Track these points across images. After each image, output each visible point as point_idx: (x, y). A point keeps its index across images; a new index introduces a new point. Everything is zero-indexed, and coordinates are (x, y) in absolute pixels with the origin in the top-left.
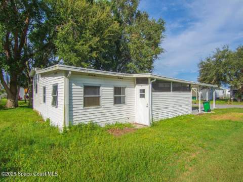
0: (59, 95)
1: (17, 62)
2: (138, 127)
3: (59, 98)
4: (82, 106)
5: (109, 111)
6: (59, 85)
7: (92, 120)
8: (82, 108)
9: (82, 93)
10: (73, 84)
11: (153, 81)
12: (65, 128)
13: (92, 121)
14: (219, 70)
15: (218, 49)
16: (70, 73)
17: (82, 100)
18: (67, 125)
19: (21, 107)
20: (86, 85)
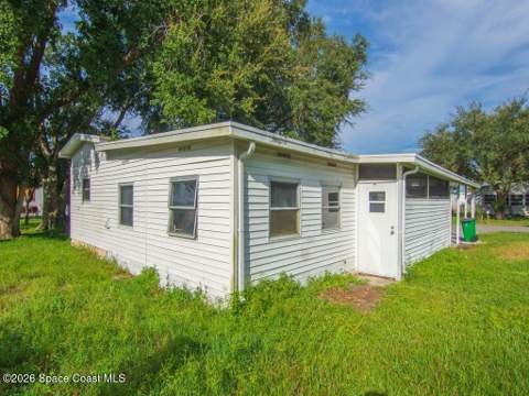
0: (200, 206)
1: (26, 121)
2: (373, 282)
3: (200, 213)
4: (267, 234)
5: (313, 245)
6: (201, 179)
7: (285, 269)
8: (267, 240)
9: (267, 200)
10: (250, 178)
11: (409, 173)
12: (236, 294)
13: (283, 273)
14: (464, 152)
15: (459, 109)
16: (252, 146)
17: (267, 220)
18: (241, 288)
19: (30, 236)
20: (274, 180)
